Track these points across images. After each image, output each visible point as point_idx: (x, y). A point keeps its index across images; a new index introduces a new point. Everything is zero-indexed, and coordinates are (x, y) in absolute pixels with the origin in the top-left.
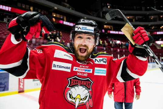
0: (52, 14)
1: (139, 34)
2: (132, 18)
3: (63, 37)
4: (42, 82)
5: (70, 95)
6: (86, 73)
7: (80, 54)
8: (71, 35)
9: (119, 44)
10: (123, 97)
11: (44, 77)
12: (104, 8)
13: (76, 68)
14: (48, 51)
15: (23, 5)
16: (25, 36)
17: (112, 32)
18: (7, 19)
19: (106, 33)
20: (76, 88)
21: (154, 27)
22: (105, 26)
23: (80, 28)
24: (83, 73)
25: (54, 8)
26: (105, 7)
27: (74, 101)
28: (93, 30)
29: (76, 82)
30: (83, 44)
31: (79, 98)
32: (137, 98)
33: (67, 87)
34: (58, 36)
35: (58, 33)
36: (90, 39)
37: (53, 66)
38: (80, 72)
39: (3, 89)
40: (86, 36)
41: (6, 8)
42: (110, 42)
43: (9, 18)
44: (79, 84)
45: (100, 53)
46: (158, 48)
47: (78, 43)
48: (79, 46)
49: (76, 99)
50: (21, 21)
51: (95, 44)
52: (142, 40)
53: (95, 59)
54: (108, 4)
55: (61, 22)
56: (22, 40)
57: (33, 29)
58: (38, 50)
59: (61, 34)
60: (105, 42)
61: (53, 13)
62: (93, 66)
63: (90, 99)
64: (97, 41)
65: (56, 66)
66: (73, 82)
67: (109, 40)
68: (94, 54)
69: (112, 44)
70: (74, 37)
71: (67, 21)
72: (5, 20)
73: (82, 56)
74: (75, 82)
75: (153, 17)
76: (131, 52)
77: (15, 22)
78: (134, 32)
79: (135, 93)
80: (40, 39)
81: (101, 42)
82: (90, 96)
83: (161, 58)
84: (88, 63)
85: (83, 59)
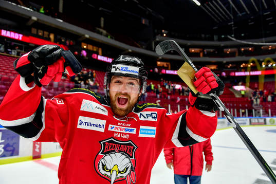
0: (81, 45)
1: (203, 78)
2: (199, 52)
3: (98, 79)
4: (62, 146)
5: (103, 166)
6: (127, 134)
7: (118, 106)
8: (106, 78)
9: (179, 89)
10: (188, 167)
11: (66, 139)
12: (157, 37)
13: (113, 126)
14: (72, 101)
15: (39, 31)
16: (40, 80)
17: (168, 72)
18: (16, 51)
19: (160, 74)
20: (113, 155)
21: (230, 65)
22: (159, 63)
23: (118, 68)
24: (123, 133)
25: (84, 35)
26: (160, 35)
27: (109, 174)
28: (138, 71)
29: (112, 147)
30: (123, 92)
31: (117, 169)
32: (207, 169)
33: (100, 154)
34: (90, 78)
35: (90, 73)
36: (133, 85)
37: (78, 124)
38: (118, 133)
39: (11, 152)
40: (127, 80)
41: (15, 35)
42: (165, 86)
43: (19, 51)
44: (116, 150)
45: (148, 104)
46: (237, 96)
47: (115, 89)
48: (116, 95)
49: (111, 171)
50: (36, 58)
51: (140, 92)
52: (208, 87)
53: (141, 114)
54: (163, 31)
55: (95, 56)
56: (35, 85)
57: (52, 70)
58: (57, 100)
59: (94, 74)
60: (158, 87)
61: (83, 44)
62: (137, 124)
63: (132, 172)
64: (143, 87)
65: (84, 123)
66: (108, 147)
67: (165, 83)
68: (138, 106)
69: (169, 90)
70: (109, 81)
71: (103, 55)
72: (13, 53)
73: (121, 110)
74: (110, 147)
75: (229, 50)
76: (192, 103)
77: (27, 60)
78: (196, 76)
79: (205, 163)
80: (64, 80)
81: (153, 86)
82: (132, 167)
83: (241, 110)
84: (129, 120)
85: (123, 113)
